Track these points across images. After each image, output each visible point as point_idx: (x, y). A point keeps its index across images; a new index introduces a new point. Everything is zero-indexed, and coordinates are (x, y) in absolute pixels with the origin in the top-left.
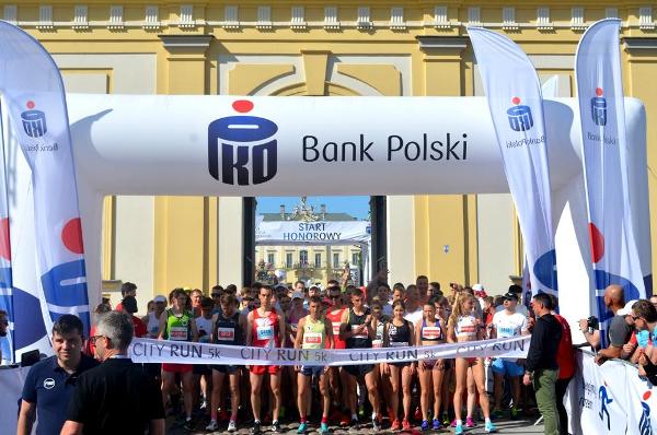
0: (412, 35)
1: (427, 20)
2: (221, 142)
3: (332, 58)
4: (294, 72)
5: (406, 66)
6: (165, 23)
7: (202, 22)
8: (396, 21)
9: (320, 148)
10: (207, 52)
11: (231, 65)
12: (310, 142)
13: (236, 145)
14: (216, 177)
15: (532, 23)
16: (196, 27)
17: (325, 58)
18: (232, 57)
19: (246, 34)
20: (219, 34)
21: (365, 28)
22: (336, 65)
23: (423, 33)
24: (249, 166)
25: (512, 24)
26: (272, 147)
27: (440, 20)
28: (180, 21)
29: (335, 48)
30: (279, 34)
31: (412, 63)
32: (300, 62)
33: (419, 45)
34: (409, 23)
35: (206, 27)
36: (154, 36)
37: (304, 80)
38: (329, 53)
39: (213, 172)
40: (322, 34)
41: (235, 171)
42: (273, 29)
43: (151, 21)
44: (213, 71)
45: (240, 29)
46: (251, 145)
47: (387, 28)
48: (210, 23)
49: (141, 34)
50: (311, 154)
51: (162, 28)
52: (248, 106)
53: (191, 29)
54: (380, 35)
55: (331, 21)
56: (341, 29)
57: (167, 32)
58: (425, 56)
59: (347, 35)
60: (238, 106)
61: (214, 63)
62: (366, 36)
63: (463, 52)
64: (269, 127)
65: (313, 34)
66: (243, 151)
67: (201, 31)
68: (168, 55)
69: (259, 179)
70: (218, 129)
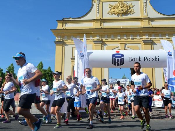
0: (141, 40)
1: (144, 37)
2: (114, 58)
3: (126, 44)
4: (118, 47)
5: (140, 46)
6: (94, 38)
7: (101, 38)
8: (138, 37)
9: (132, 59)
10: (102, 44)
11: (106, 46)
12: (130, 58)
13: (117, 58)
14: (113, 64)
15: (165, 37)
16: (100, 39)
17: (124, 44)
18: (106, 45)
19: (109, 40)
20: (104, 40)
21: (132, 39)
22: (126, 46)
23: (143, 39)
24: (119, 62)
25: (161, 37)
26: (123, 59)
27: (147, 37)
28: (97, 38)
29: (126, 43)
30: (115, 40)
31: (141, 45)
32: (119, 45)
33: (143, 42)
34: (140, 38)
35: (102, 39)
36: (92, 41)
37: (120, 49)
38: (125, 43)
39: (113, 63)
40: (123, 40)
41: (117, 63)
42: (114, 39)
43: (91, 38)
44: (103, 47)
45: (108, 39)
46: (120, 58)
47: (136, 38)
48: (102, 38)
49: (89, 41)
50: (130, 60)
51: (93, 39)
52: (118, 52)
53: (98, 39)
54: (135, 40)
55: (125, 38)
56: (127, 39)
57: (94, 40)
58: (144, 44)
59: (128, 40)
60: (117, 52)
61: (103, 46)
62: (132, 40)
63: (151, 43)
64: (123, 55)
65: (122, 40)
66: (118, 60)
67: (101, 40)
68: (95, 44)
69: (121, 65)
70: (113, 56)
